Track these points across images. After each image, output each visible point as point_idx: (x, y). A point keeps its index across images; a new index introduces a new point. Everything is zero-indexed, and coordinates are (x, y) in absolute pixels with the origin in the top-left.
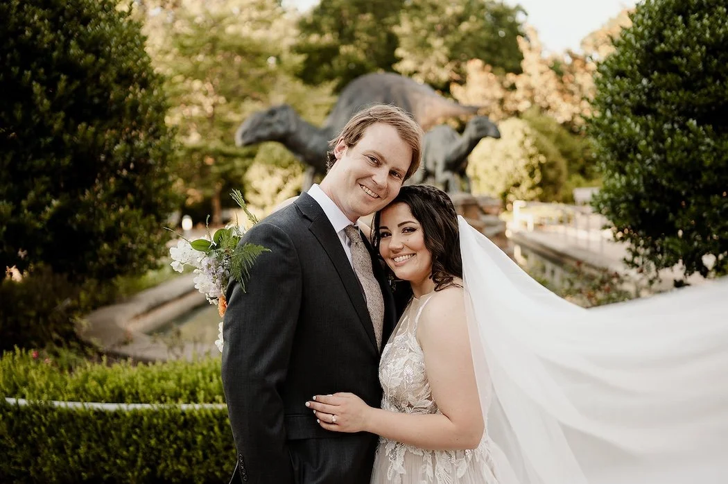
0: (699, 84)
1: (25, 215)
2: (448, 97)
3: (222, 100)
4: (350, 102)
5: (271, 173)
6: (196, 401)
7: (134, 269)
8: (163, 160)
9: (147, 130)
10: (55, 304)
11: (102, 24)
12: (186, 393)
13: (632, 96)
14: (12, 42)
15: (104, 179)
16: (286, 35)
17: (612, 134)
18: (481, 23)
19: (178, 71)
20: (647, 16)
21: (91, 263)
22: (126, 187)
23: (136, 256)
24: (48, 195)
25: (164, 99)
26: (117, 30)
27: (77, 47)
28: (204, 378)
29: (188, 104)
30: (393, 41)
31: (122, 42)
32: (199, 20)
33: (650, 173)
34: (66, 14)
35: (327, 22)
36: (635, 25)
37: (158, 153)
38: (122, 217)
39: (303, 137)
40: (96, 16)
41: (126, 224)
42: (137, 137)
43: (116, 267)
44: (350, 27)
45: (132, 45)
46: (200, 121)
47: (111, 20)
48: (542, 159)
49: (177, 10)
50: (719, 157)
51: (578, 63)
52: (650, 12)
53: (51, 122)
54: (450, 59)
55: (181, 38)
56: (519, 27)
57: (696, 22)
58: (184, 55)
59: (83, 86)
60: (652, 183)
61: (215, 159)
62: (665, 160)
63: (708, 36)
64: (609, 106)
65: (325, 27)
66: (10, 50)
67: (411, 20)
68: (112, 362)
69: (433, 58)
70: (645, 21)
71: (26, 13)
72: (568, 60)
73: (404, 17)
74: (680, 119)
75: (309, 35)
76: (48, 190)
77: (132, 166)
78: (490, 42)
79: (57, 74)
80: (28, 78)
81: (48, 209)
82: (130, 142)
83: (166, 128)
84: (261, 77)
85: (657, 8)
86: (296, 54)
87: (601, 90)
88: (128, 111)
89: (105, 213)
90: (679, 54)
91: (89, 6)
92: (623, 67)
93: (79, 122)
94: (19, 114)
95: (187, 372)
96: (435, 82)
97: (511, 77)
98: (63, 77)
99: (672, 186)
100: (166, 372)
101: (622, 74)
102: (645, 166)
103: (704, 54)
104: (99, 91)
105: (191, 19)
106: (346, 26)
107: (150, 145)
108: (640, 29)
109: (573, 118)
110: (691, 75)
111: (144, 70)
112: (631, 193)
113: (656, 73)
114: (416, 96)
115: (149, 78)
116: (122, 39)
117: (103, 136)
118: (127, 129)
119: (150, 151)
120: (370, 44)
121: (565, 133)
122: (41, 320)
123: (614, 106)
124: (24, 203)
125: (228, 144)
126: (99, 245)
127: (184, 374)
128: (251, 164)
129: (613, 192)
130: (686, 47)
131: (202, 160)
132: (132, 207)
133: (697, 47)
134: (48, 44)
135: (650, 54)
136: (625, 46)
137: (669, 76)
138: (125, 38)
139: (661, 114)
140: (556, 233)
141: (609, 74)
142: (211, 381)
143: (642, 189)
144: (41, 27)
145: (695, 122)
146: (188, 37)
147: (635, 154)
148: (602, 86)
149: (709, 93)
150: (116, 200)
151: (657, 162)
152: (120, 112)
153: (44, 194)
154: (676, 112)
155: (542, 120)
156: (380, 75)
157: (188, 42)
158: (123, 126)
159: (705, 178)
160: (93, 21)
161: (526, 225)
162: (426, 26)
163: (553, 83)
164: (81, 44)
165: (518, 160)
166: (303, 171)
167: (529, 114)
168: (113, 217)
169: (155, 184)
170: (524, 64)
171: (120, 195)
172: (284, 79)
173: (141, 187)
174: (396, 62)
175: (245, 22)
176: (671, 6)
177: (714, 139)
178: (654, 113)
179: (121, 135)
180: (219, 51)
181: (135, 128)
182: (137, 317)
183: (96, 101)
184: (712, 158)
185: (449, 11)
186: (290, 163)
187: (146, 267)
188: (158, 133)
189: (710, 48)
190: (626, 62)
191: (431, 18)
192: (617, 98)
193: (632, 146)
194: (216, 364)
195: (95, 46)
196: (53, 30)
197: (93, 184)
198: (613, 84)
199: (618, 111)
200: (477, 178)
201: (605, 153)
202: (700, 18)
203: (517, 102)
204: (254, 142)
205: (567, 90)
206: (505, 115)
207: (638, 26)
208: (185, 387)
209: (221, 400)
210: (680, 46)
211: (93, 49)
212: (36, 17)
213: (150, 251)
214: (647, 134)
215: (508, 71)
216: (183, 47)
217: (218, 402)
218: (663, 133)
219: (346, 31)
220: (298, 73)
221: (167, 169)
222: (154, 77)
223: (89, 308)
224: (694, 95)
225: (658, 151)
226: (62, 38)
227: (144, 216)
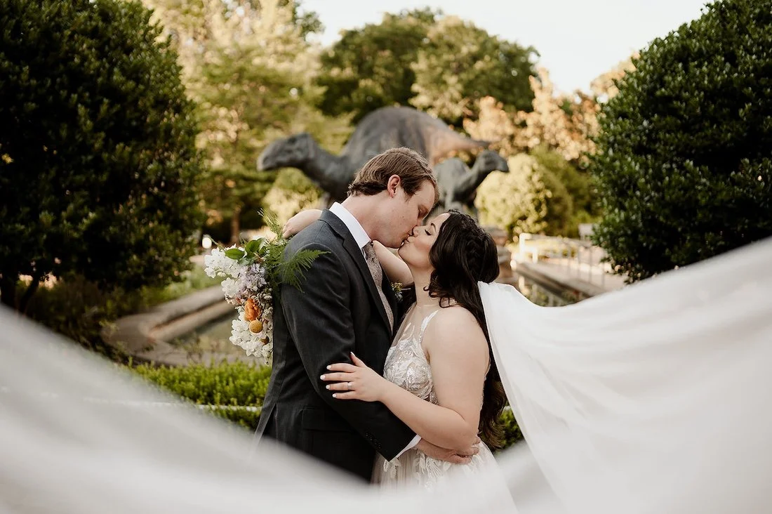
0: (697, 127)
1: (64, 226)
2: (460, 132)
3: (245, 126)
4: (367, 133)
5: (288, 197)
6: (213, 403)
7: (159, 280)
8: (192, 180)
9: (178, 152)
10: (83, 311)
11: (143, 54)
12: (204, 395)
13: (633, 136)
14: (62, 67)
15: (136, 196)
16: (308, 67)
17: (614, 171)
18: (495, 62)
19: (206, 98)
20: (649, 62)
21: (120, 272)
22: (157, 203)
23: (162, 268)
24: (86, 209)
25: (195, 124)
26: (156, 59)
27: (120, 73)
28: (221, 381)
29: (213, 129)
30: (410, 77)
31: (160, 70)
32: (227, 52)
33: (648, 210)
34: (112, 44)
35: (348, 57)
36: (638, 70)
37: (188, 174)
38: (152, 231)
39: (321, 164)
40: (137, 46)
41: (154, 238)
42: (168, 158)
43: (143, 277)
44: (370, 63)
45: (169, 74)
46: (224, 146)
47: (152, 51)
48: (549, 194)
49: (208, 42)
50: (714, 196)
51: (587, 104)
52: (652, 59)
53: (92, 141)
54: (464, 96)
55: (211, 67)
56: (531, 67)
57: (696, 69)
58: (213, 84)
59: (123, 109)
60: (650, 219)
61: (237, 182)
62: (663, 198)
63: (706, 82)
64: (611, 145)
65: (347, 63)
66: (60, 76)
67: (428, 57)
68: (137, 364)
69: (447, 95)
70: (647, 67)
71: (76, 42)
72: (578, 100)
73: (421, 55)
74: (679, 159)
75: (330, 69)
76: (85, 203)
77: (163, 184)
78: (503, 81)
79: (100, 98)
80: (75, 101)
81: (85, 221)
82: (162, 162)
83: (196, 150)
84: (283, 107)
85: (659, 55)
86: (317, 86)
87: (604, 129)
88: (162, 134)
89: (136, 226)
90: (679, 98)
91: (132, 37)
92: (626, 109)
93: (117, 142)
94: (64, 133)
95: (206, 375)
96: (449, 116)
97: (522, 115)
98: (106, 101)
99: (669, 223)
100: (186, 375)
101: (624, 115)
102: (644, 203)
103: (702, 100)
104: (137, 114)
105: (220, 50)
106: (366, 61)
107: (180, 166)
108: (642, 74)
109: (580, 156)
110: (690, 119)
111: (178, 97)
112: (630, 229)
113: (656, 116)
114: (430, 129)
115: (183, 104)
116: (160, 68)
117: (139, 156)
118: (161, 151)
119: (180, 171)
120: (388, 79)
121: (572, 170)
122: (70, 325)
123: (616, 145)
124: (64, 214)
125: (249, 169)
126: (129, 257)
127: (203, 377)
128: (270, 188)
129: (613, 226)
130: (685, 92)
131: (224, 183)
132: (160, 223)
133: (696, 93)
134: (94, 70)
135: (651, 98)
136: (627, 89)
137: (668, 119)
138: (163, 67)
139: (660, 154)
140: (560, 265)
141: (612, 115)
142: (227, 384)
143: (641, 225)
144: (88, 55)
145: (692, 163)
146: (217, 67)
147: (634, 191)
148: (605, 125)
149: (706, 136)
150: (146, 215)
151: (655, 199)
152: (155, 134)
153: (82, 207)
154: (675, 153)
155: (551, 156)
156: (397, 109)
157: (217, 72)
158: (157, 147)
159: (700, 215)
160: (135, 51)
161: (531, 257)
162: (442, 63)
163: (562, 122)
164: (123, 72)
165: (525, 194)
166: (319, 197)
167: (537, 150)
168: (143, 231)
169: (183, 202)
170: (535, 103)
171: (151, 210)
172: (305, 109)
173: (170, 204)
174: (412, 97)
175: (271, 55)
176: (673, 53)
177: (710, 180)
178: (654, 152)
179: (154, 155)
180: (246, 81)
181: (167, 150)
182: (159, 326)
183: (134, 123)
184: (707, 198)
185: (465, 50)
186: (307, 189)
187: (170, 278)
188: (187, 156)
189: (708, 94)
190: (628, 104)
191: (447, 57)
192: (619, 138)
193: (632, 183)
194: (232, 369)
195: (136, 73)
196: (99, 58)
197: (127, 199)
198: (615, 124)
199: (620, 150)
200: (485, 209)
201: (606, 189)
202: (700, 66)
203: (526, 138)
204: (275, 167)
205: (576, 129)
206: (515, 151)
207: (641, 71)
208: (203, 389)
209: (235, 403)
210: (680, 91)
211: (134, 76)
212: (85, 46)
213: (175, 264)
214: (646, 173)
215: (519, 109)
216: (212, 76)
217: (233, 404)
218: (661, 172)
219: (365, 66)
220: (319, 104)
221: (194, 189)
222: (187, 104)
223: (114, 316)
224: (692, 138)
225: (657, 189)
226: (107, 65)
227: (171, 231)
